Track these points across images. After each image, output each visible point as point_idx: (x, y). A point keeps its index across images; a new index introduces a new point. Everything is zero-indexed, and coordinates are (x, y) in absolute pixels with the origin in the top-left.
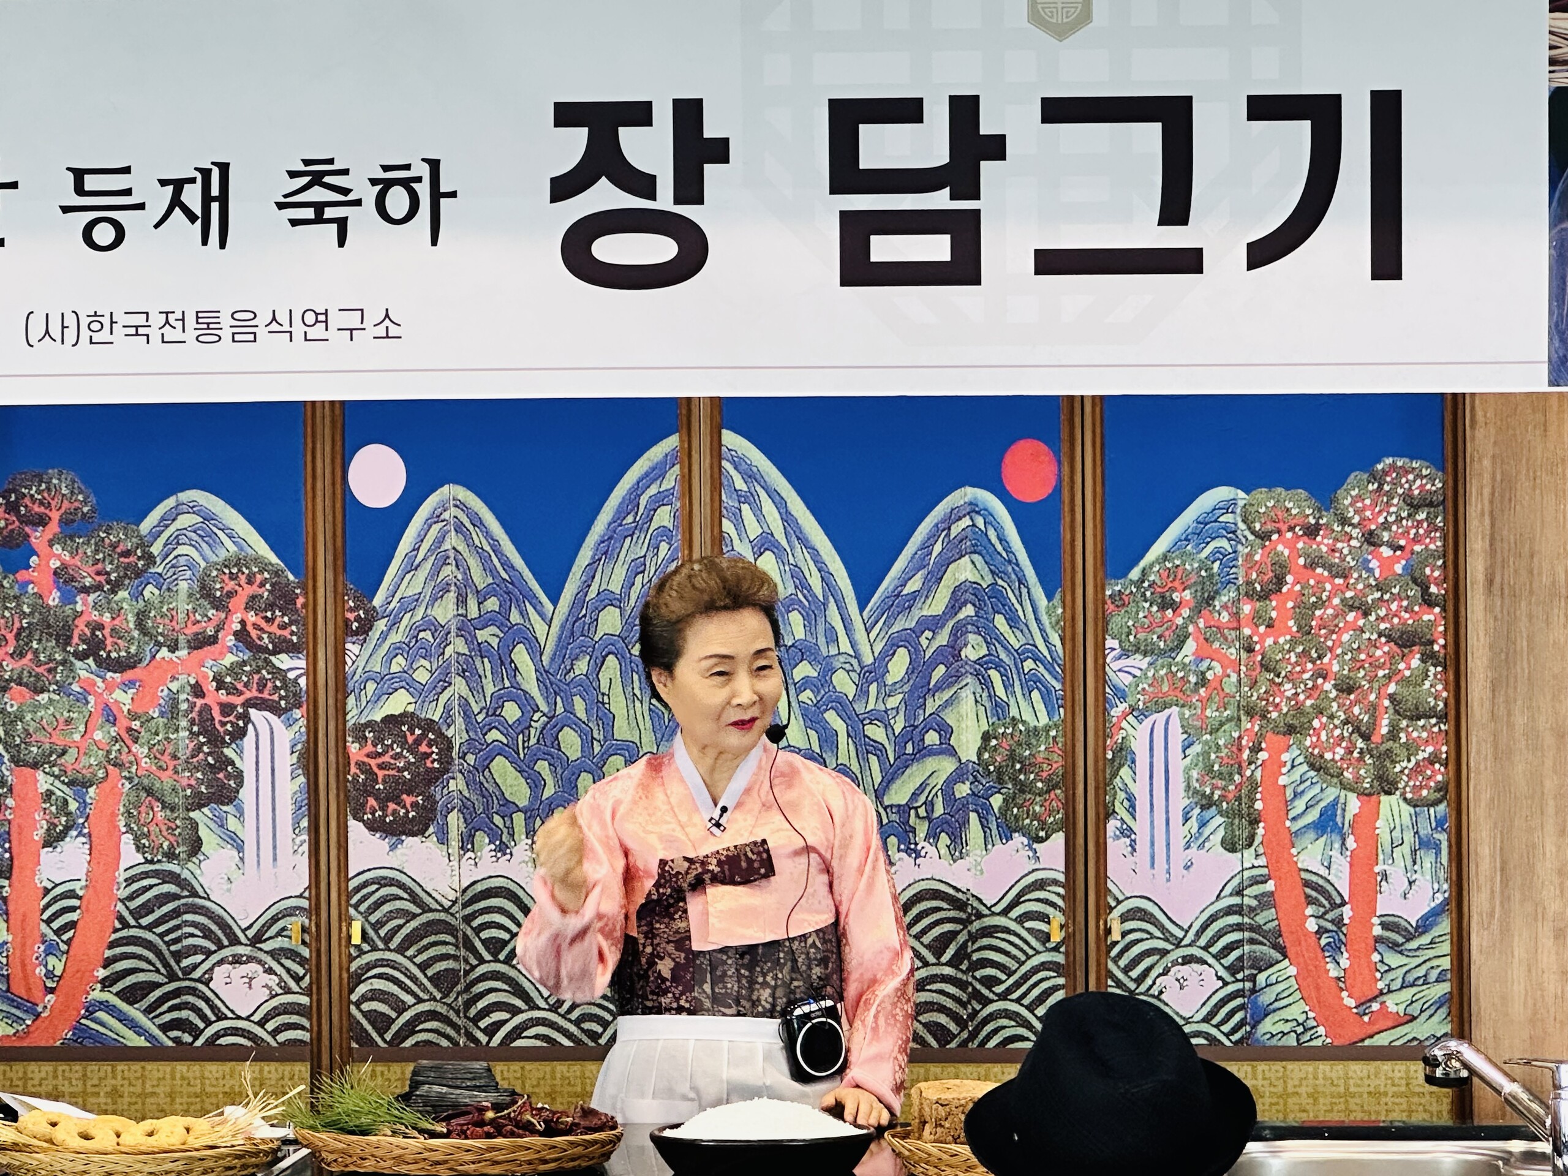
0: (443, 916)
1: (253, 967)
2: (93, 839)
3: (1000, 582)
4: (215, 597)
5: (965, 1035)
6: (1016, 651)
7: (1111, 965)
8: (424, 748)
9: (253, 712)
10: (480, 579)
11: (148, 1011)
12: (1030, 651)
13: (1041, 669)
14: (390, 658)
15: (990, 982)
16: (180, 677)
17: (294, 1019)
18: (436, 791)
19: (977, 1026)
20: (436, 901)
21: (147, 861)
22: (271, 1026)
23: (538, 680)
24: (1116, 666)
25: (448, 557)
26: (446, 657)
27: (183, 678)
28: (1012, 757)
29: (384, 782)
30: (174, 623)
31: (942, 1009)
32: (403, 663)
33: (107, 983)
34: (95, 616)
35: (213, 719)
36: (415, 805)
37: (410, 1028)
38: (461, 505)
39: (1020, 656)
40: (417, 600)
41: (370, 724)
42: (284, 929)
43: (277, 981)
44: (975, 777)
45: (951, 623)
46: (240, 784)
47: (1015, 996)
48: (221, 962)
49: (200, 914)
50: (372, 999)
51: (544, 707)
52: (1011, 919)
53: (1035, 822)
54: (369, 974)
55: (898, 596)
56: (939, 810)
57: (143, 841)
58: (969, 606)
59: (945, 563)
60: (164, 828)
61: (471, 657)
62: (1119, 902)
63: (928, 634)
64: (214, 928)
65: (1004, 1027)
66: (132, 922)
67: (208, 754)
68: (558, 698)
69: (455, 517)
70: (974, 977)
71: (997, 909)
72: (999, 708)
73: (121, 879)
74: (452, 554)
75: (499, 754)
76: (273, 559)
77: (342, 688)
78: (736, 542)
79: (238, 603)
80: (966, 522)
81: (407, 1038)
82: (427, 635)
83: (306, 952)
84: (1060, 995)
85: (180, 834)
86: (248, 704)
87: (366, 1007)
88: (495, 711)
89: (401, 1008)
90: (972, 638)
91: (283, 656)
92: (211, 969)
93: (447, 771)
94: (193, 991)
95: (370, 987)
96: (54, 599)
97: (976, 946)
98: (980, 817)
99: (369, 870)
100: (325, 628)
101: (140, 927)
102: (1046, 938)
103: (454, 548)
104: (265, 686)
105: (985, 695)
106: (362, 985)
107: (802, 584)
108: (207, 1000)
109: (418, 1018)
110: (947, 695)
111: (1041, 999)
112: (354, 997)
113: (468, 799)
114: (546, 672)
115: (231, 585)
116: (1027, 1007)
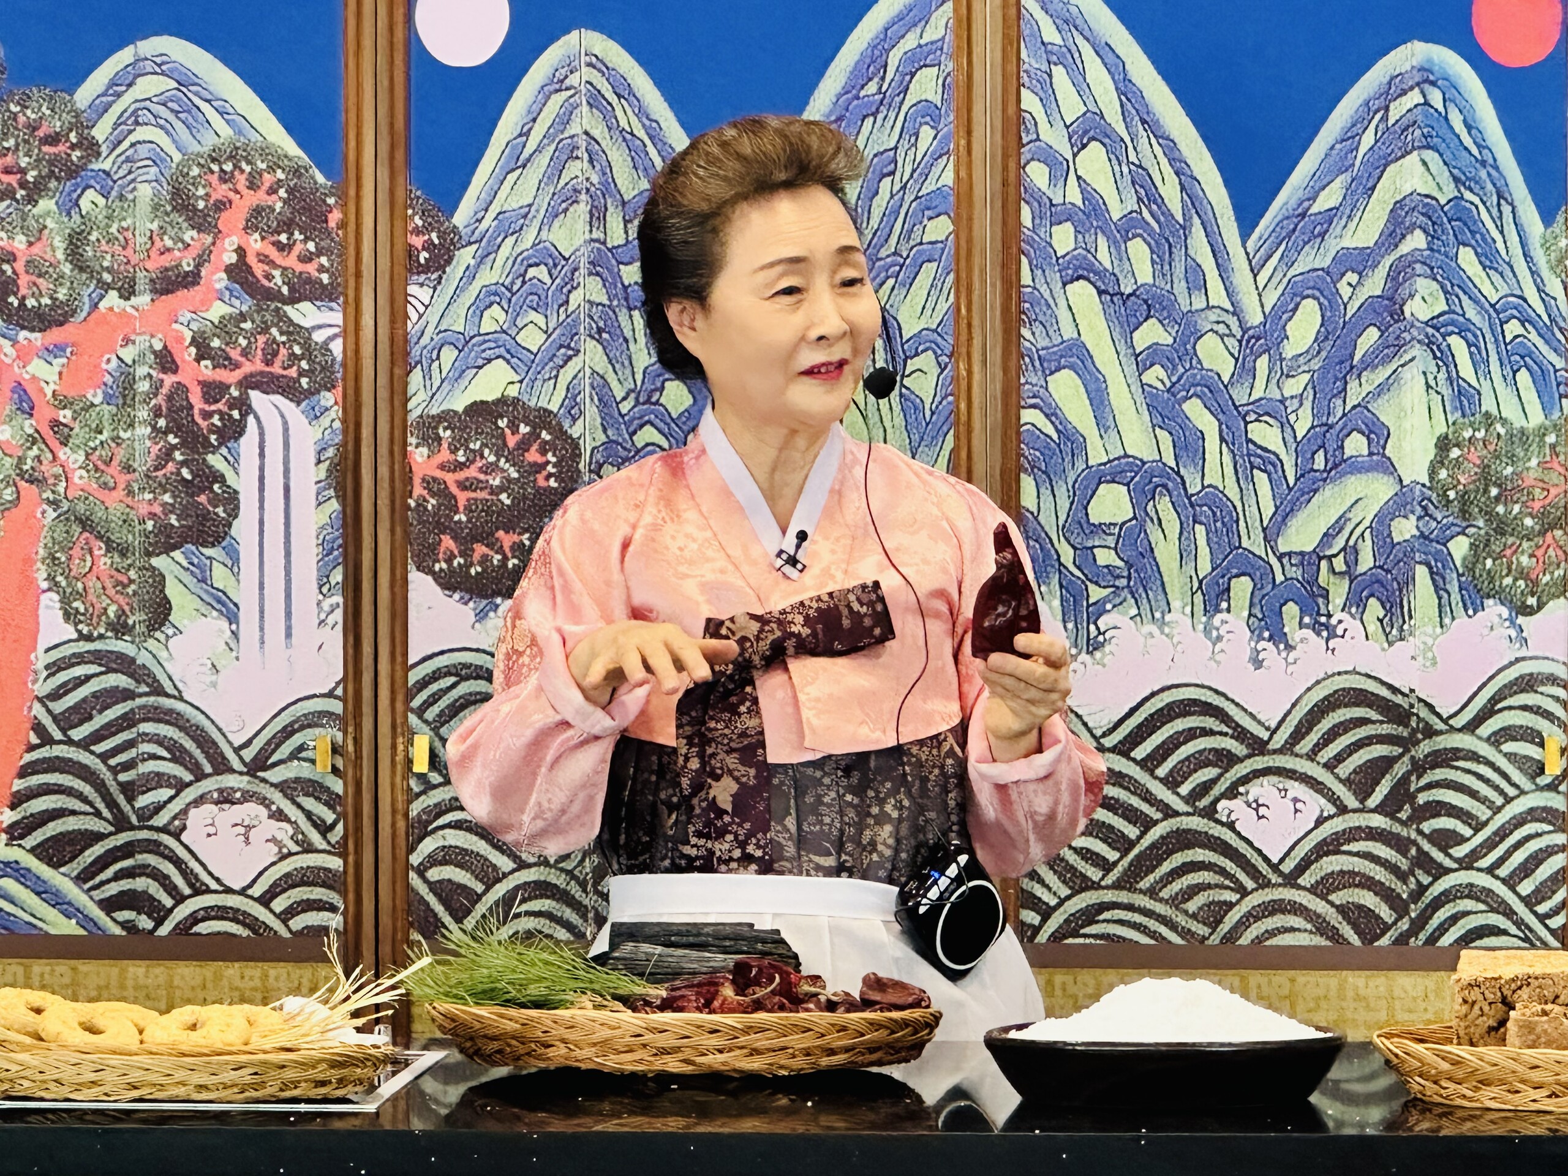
1: (253, 809)
3: (1468, 195)
4: (195, 209)
5: (1404, 925)
6: (1493, 306)
8: (533, 456)
9: (255, 395)
10: (626, 180)
11: (82, 878)
12: (1515, 307)
13: (1533, 336)
14: (480, 308)
15: (1446, 840)
16: (138, 339)
17: (318, 893)
19: (1424, 910)
21: (83, 637)
22: (280, 904)
25: (576, 148)
26: (571, 308)
27: (142, 341)
28: (1486, 477)
29: (468, 510)
30: (129, 252)
31: (1369, 884)
32: (501, 316)
33: (16, 832)
35: (191, 407)
36: (517, 548)
37: (506, 909)
38: (598, 64)
39: (1498, 313)
40: (525, 216)
41: (447, 417)
42: (302, 748)
43: (291, 832)
45: (1387, 262)
46: (234, 513)
47: (1485, 863)
48: (199, 801)
49: (168, 723)
50: (444, 862)
52: (1480, 738)
53: (1521, 583)
54: (441, 822)
55: (1303, 215)
56: (1366, 561)
57: (75, 604)
58: (1418, 232)
59: (1380, 163)
60: (109, 584)
61: (611, 307)
63: (1351, 277)
64: (189, 744)
65: (1466, 914)
66: (57, 735)
67: (183, 463)
69: (591, 84)
70: (1420, 832)
71: (1459, 722)
72: (1464, 397)
73: (40, 665)
74: (582, 142)
76: (291, 148)
77: (400, 358)
78: (1043, 126)
79: (233, 219)
80: (1414, 98)
81: (501, 924)
82: (541, 272)
83: (337, 786)
84: (1558, 861)
85: (135, 593)
86: (249, 383)
87: (434, 874)
88: (650, 397)
89: (491, 877)
90: (1424, 286)
91: (305, 306)
92: (185, 812)
94: (154, 847)
95: (441, 843)
97: (1423, 782)
98: (1432, 573)
99: (442, 653)
100: (375, 260)
101: (70, 742)
102: (1535, 769)
103: (586, 133)
104: (275, 354)
105: (1442, 376)
106: (428, 840)
107: (1150, 196)
108: (178, 862)
109: (519, 894)
110: (1381, 374)
111: (1526, 869)
112: (415, 859)
115: (222, 191)
116: (1504, 881)
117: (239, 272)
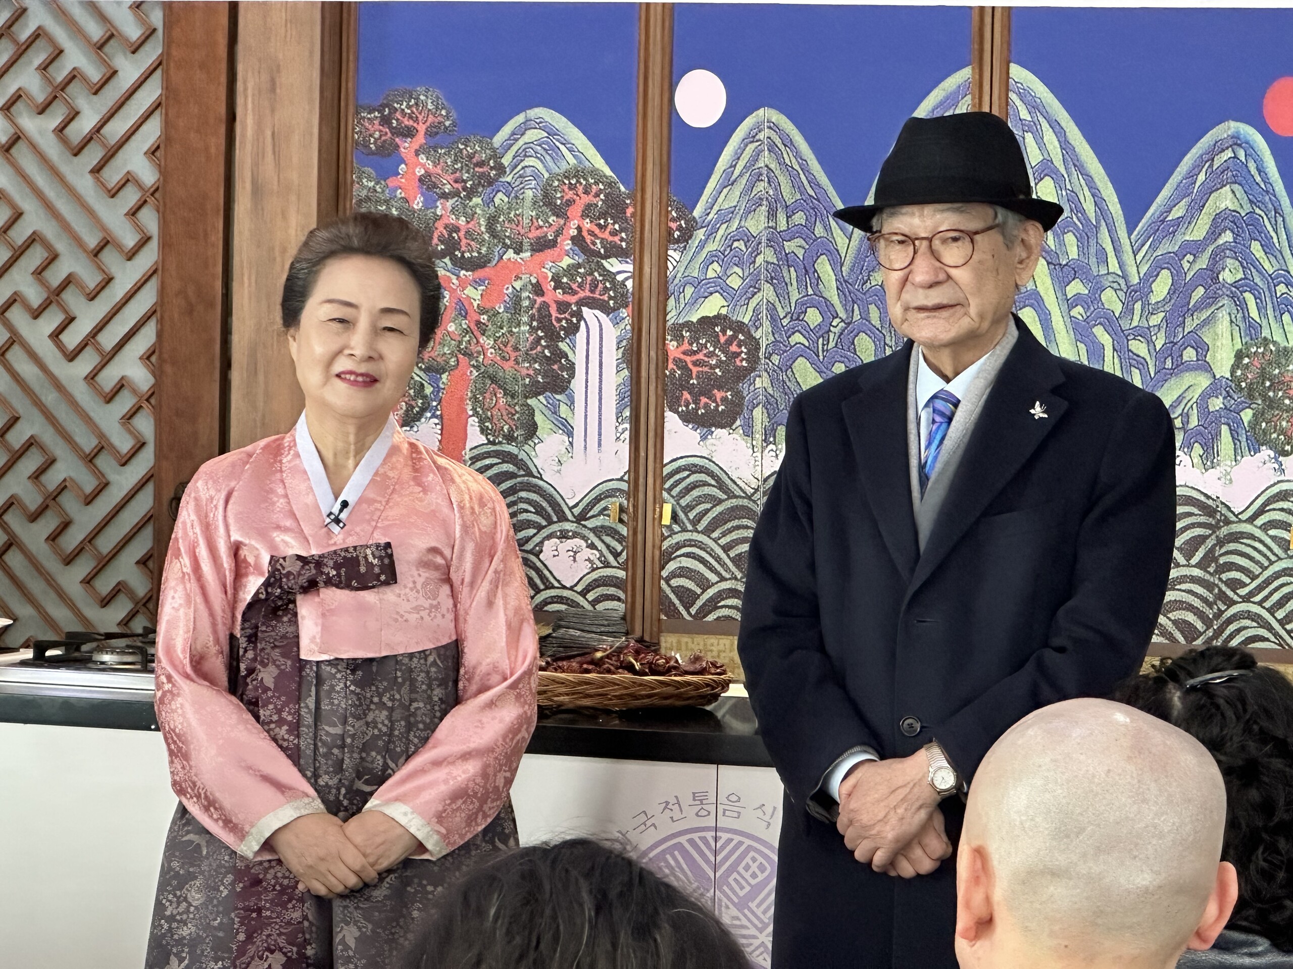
0: (745, 502)
1: (578, 541)
2: (445, 421)
3: (1258, 211)
4: (555, 204)
5: (1210, 633)
6: (1270, 275)
8: (734, 348)
9: (585, 310)
10: (788, 194)
12: (1284, 276)
13: (1292, 293)
14: (707, 264)
15: (1235, 584)
16: (523, 277)
17: (612, 591)
18: (744, 387)
19: (1222, 625)
20: (740, 488)
21: (490, 443)
22: (591, 596)
23: (838, 288)
25: (761, 175)
26: (757, 265)
27: (525, 278)
28: (1263, 375)
29: (698, 377)
30: (519, 228)
31: (1190, 608)
32: (718, 269)
34: (452, 219)
35: (550, 316)
36: (724, 400)
37: (713, 604)
38: (774, 127)
39: (1273, 281)
40: (732, 213)
41: (688, 325)
42: (606, 509)
43: (598, 556)
44: (1228, 392)
45: (1210, 249)
46: (572, 375)
47: (1257, 599)
48: (549, 537)
49: (534, 492)
50: (680, 576)
51: (842, 314)
52: (1256, 526)
53: (1282, 437)
54: (678, 553)
55: (1163, 221)
56: (1194, 422)
57: (487, 424)
58: (1228, 232)
59: (1209, 191)
60: (504, 413)
61: (778, 265)
63: (1190, 257)
64: (545, 504)
65: (1247, 628)
67: (545, 347)
68: (856, 306)
69: (769, 138)
70: (1220, 579)
71: (1244, 517)
72: (1252, 329)
73: (467, 457)
74: (765, 171)
75: (802, 356)
76: (608, 172)
77: (664, 292)
79: (575, 211)
80: (1229, 154)
81: (710, 612)
82: (740, 245)
83: (624, 531)
85: (518, 419)
86: (581, 303)
87: (675, 582)
88: (799, 316)
89: (705, 585)
90: (1229, 262)
91: (613, 260)
92: (542, 542)
93: (754, 370)
95: (679, 565)
96: (418, 203)
97: (1223, 550)
98: (1231, 430)
99: (682, 458)
100: (652, 236)
102: (1286, 546)
103: (767, 166)
104: (596, 286)
105: (1240, 315)
106: (672, 562)
107: (1078, 209)
108: (537, 571)
109: (720, 595)
110: (1205, 315)
111: (1281, 604)
112: (664, 574)
113: (772, 396)
114: (845, 281)
115: (570, 194)
116: (1267, 610)
117: (578, 240)
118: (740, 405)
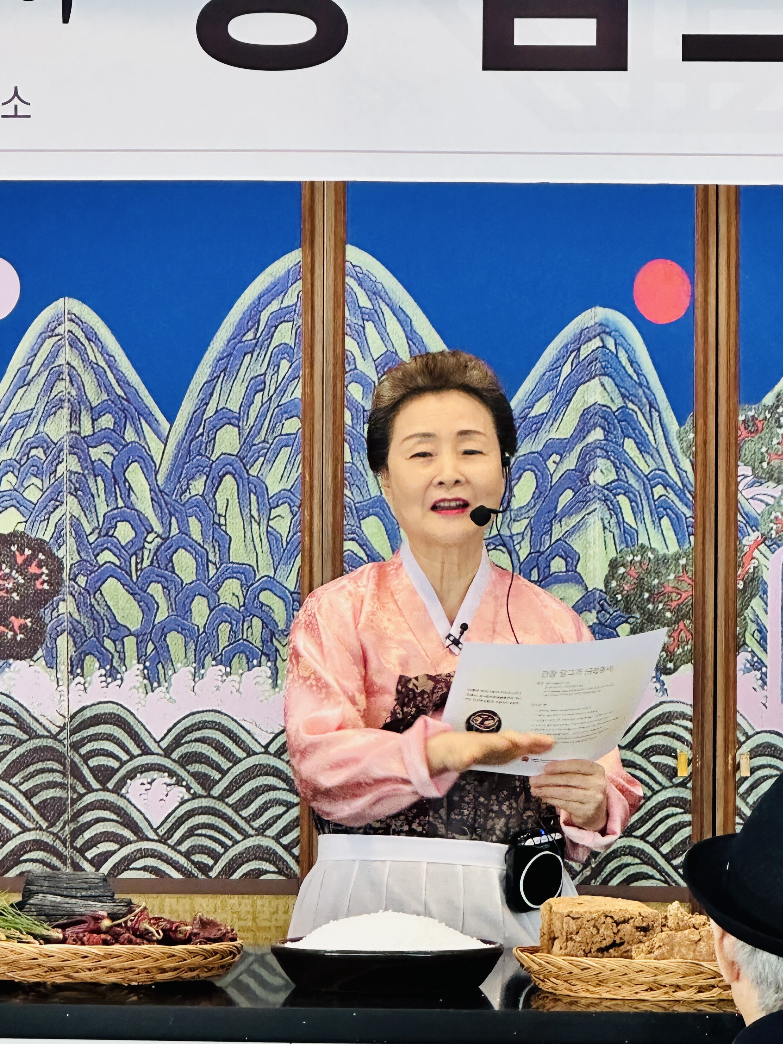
0: (50, 742)
3: (630, 405)
5: (587, 872)
6: (646, 476)
7: (739, 802)
8: (33, 569)
10: (95, 395)
12: (660, 477)
13: (672, 496)
18: (46, 614)
19: (601, 863)
20: (44, 727)
23: (152, 499)
24: (748, 493)
25: (62, 373)
26: (58, 475)
28: (640, 585)
32: (14, 480)
36: (23, 628)
37: (14, 858)
38: (76, 320)
39: (650, 481)
40: (29, 416)
44: (602, 606)
45: (578, 448)
47: (639, 832)
51: (158, 528)
52: (636, 753)
53: (663, 654)
55: (525, 418)
58: (599, 430)
59: (575, 385)
61: (83, 475)
62: (748, 738)
63: (555, 457)
65: (627, 865)
68: (173, 519)
69: (71, 332)
71: (623, 742)
72: (627, 535)
74: (66, 369)
75: (111, 576)
78: (359, 360)
80: (596, 343)
81: (12, 868)
82: (39, 452)
84: (686, 832)
88: (108, 532)
89: (5, 837)
90: (602, 463)
93: (57, 592)
102: (672, 773)
103: (68, 363)
105: (614, 520)
109: (23, 848)
110: (574, 520)
111: (666, 836)
113: (79, 623)
114: (161, 491)
116: (651, 844)
118: (42, 633)
